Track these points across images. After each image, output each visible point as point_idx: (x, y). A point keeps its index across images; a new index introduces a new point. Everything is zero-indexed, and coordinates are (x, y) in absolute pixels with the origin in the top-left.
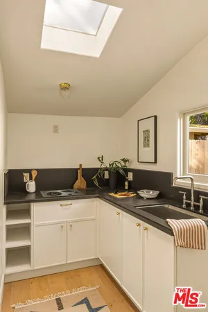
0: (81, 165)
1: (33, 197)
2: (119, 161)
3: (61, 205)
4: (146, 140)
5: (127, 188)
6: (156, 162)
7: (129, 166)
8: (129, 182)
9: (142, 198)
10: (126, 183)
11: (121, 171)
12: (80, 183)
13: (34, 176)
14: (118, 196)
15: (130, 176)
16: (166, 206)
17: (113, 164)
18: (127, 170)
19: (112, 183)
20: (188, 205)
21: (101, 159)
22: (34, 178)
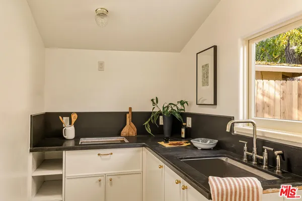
0: (130, 109)
1: (71, 144)
2: (176, 104)
3: (99, 155)
4: (206, 76)
5: (183, 136)
6: (215, 103)
7: (188, 110)
8: (187, 130)
9: (196, 148)
10: (183, 130)
11: (177, 116)
12: (129, 129)
13: (73, 121)
14: (167, 145)
15: (189, 122)
16: (224, 159)
17: (168, 107)
18: (184, 115)
19: (167, 129)
20: (250, 159)
21: (155, 102)
22: (73, 123)
